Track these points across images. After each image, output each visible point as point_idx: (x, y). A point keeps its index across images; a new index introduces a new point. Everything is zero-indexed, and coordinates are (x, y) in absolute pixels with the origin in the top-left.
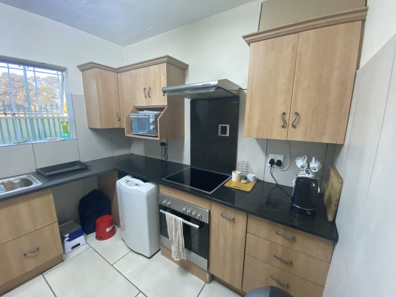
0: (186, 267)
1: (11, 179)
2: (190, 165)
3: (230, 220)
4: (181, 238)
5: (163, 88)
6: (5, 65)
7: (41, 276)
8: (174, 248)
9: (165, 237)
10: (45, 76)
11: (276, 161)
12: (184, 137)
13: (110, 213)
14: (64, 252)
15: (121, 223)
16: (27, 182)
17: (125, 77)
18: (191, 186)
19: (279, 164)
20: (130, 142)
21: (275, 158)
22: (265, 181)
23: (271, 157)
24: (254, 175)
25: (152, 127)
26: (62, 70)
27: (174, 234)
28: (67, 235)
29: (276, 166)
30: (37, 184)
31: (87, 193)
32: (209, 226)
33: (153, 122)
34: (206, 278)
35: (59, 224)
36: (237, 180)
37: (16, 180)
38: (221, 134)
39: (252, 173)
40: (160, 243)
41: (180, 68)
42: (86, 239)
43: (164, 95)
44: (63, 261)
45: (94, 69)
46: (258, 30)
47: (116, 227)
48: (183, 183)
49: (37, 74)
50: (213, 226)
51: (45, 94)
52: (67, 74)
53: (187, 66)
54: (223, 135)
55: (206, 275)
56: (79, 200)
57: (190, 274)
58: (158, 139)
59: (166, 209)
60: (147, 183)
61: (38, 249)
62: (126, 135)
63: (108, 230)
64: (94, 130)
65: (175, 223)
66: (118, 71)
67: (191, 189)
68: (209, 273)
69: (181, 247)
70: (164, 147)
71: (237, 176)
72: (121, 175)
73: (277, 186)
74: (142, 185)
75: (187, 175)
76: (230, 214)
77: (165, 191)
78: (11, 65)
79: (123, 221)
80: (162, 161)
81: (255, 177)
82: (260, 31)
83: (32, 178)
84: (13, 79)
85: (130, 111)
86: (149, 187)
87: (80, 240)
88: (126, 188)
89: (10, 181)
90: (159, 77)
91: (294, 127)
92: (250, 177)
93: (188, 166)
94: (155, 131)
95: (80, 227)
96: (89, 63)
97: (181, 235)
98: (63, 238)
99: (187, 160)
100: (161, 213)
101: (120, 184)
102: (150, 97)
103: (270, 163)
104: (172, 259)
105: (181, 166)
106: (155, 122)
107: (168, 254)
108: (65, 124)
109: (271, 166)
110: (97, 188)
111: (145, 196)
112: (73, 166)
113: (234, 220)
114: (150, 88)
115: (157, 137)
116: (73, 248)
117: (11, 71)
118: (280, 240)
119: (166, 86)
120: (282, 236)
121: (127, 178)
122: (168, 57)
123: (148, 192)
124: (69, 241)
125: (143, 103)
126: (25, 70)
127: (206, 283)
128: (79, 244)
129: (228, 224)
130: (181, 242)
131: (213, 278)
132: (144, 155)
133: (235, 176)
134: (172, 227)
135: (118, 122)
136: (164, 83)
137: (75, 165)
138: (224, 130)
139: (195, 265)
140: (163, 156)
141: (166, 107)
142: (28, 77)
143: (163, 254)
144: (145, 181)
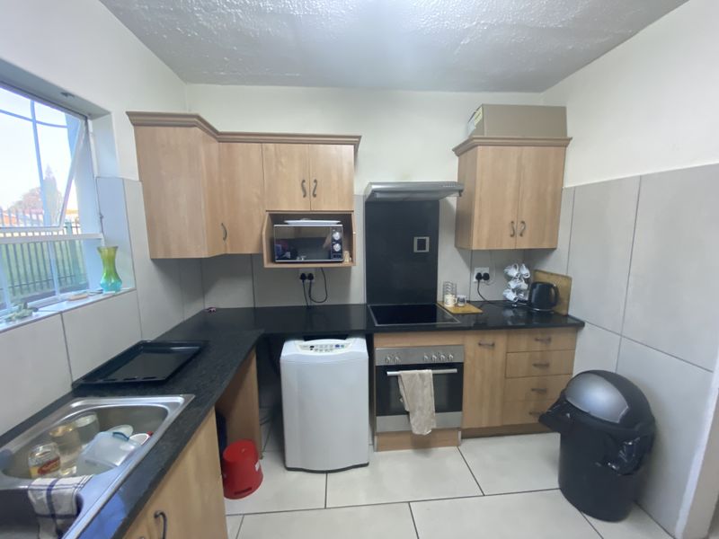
2: (365, 302)
9: (389, 417)
11: (483, 275)
19: (486, 277)
21: (481, 272)
23: (476, 271)
25: (338, 247)
29: (484, 281)
33: (341, 238)
38: (418, 249)
50: (468, 363)
54: (421, 251)
62: (267, 266)
63: (257, 466)
70: (307, 281)
74: (347, 344)
90: (338, 165)
91: (521, 235)
102: (315, 196)
103: (476, 278)
109: (479, 282)
113: (494, 343)
114: (316, 181)
125: (296, 204)
127: (458, 445)
129: (487, 352)
132: (252, 307)
138: (422, 245)
141: (352, 213)
143: (380, 449)
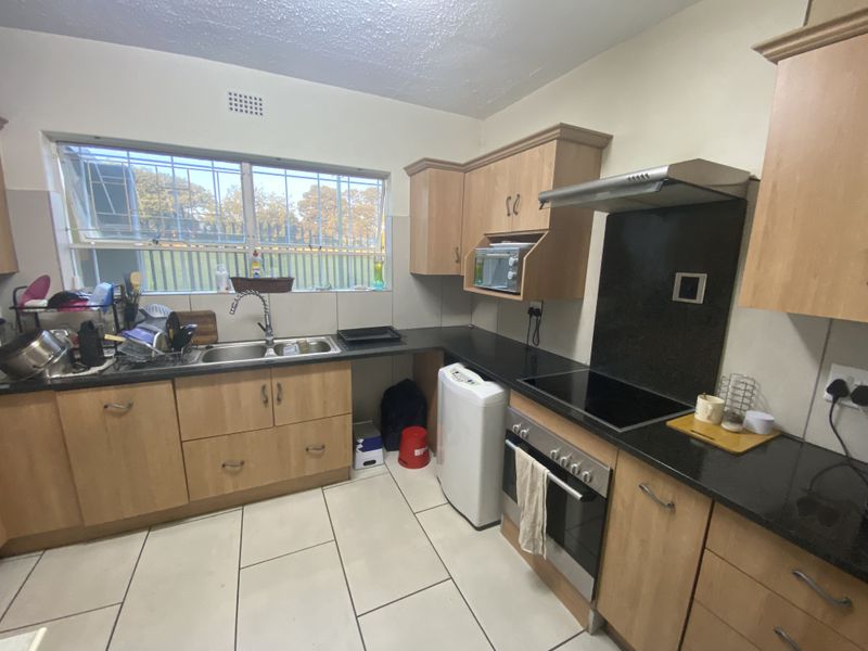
0: (546, 576)
1: (308, 340)
2: (589, 364)
3: (663, 504)
4: (540, 509)
5: (542, 193)
6: (314, 175)
7: (320, 490)
8: (524, 525)
9: (510, 499)
10: (363, 188)
11: (852, 388)
12: (583, 299)
13: (425, 426)
14: (354, 466)
15: (439, 448)
16: (324, 347)
17: (477, 179)
18: (586, 410)
20: (472, 302)
21: (853, 380)
22: (808, 440)
23: (838, 372)
24: (771, 418)
25: (511, 274)
26: (383, 176)
27: (528, 494)
28: (361, 441)
29: (851, 403)
30: (335, 351)
31: (395, 383)
32: (606, 503)
33: (515, 264)
34: (587, 620)
35: (354, 421)
36: (709, 418)
37: (312, 342)
38: (680, 296)
39: (766, 411)
40: (501, 509)
41: (592, 146)
42: (384, 457)
43: (541, 208)
44: (349, 479)
45: (428, 170)
46: (805, 24)
47: (431, 454)
48: (569, 401)
49: (353, 186)
50: (617, 506)
51: (362, 217)
52: (389, 183)
53: (609, 138)
54: (686, 300)
55: (588, 613)
56: (383, 391)
57: (553, 595)
58: (520, 298)
59: (518, 441)
60: (488, 383)
61: (323, 447)
62: (466, 289)
63: (418, 452)
64: (417, 277)
65: (532, 474)
66: (467, 168)
67: (585, 416)
68: (595, 611)
69: (538, 529)
70: (534, 317)
71: (710, 407)
72: (449, 361)
73: (848, 461)
74: (478, 384)
75: (580, 386)
76: (665, 489)
77: (520, 406)
78: (322, 176)
79: (441, 445)
80: (528, 348)
81: (770, 422)
82: (811, 24)
83: (331, 342)
84: (324, 196)
85: (478, 242)
86: (491, 390)
87: (377, 454)
88: (452, 384)
89: (306, 342)
90: (539, 172)
92: (754, 418)
93: (585, 366)
94: (515, 282)
95: (379, 434)
96: (421, 161)
97: (540, 504)
98: (355, 443)
99: (583, 352)
100: (507, 447)
101: (444, 375)
102: (516, 213)
103: (830, 390)
104: (517, 547)
105: (569, 363)
106: (518, 265)
107: (512, 534)
108: (379, 265)
109: (835, 401)
110: (410, 377)
111: (481, 404)
112: (382, 334)
113: (672, 506)
114: (518, 196)
115: (519, 294)
116: (366, 464)
117: (322, 183)
118: (800, 595)
119: (551, 188)
120: (812, 588)
121: (457, 366)
122: (563, 127)
123: (487, 399)
124: (363, 450)
125: (502, 226)
126: (339, 181)
127: (587, 630)
128: (374, 462)
129: (655, 513)
130: (540, 518)
131: (603, 628)
132: (495, 332)
133: (704, 407)
134: (525, 481)
135: (455, 264)
136: (547, 184)
137: (386, 332)
138: (689, 288)
139: (565, 578)
140: (531, 337)
141: (546, 233)
142: (343, 191)
143: (504, 532)
144: (486, 378)
